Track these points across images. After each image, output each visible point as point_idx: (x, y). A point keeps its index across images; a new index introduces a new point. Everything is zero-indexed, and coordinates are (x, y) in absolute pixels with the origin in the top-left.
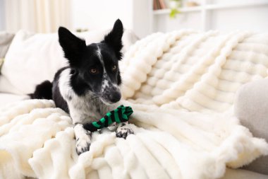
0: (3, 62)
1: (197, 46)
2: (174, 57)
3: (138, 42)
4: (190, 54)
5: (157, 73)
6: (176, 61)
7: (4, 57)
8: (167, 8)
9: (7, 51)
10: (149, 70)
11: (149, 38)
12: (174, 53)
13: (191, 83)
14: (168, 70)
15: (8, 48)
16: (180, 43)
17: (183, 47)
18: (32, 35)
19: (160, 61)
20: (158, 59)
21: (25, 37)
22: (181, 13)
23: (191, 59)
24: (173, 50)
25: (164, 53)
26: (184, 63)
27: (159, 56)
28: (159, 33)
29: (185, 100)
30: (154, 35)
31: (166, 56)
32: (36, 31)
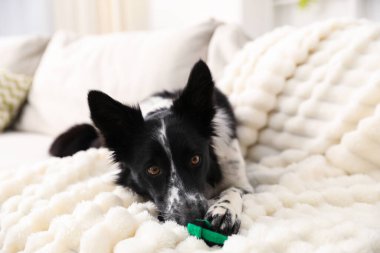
2: (316, 74)
3: (249, 46)
4: (349, 66)
5: (287, 104)
6: (320, 81)
7: (33, 74)
11: (268, 38)
12: (316, 66)
13: (352, 124)
14: (305, 97)
15: (39, 62)
16: (329, 46)
19: (292, 82)
20: (288, 79)
23: (352, 75)
24: (315, 57)
25: (299, 65)
26: (336, 82)
27: (289, 74)
28: (285, 29)
30: (278, 31)
31: (303, 69)
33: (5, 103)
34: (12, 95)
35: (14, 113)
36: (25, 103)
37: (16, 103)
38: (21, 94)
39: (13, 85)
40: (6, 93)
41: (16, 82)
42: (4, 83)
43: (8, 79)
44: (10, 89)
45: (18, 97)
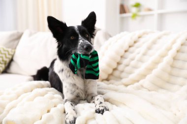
0: (15, 52)
1: (154, 43)
2: (137, 51)
3: (110, 39)
4: (149, 48)
5: (125, 62)
6: (138, 53)
7: (15, 48)
8: (129, 12)
9: (17, 45)
10: (119, 59)
11: (118, 36)
12: (137, 48)
13: (150, 70)
14: (133, 59)
15: (18, 43)
16: (142, 40)
17: (144, 43)
18: (36, 33)
19: (127, 53)
20: (126, 51)
21: (31, 35)
22: (139, 16)
23: (150, 52)
24: (136, 45)
25: (130, 47)
26: (144, 54)
27: (126, 49)
28: (125, 33)
29: (145, 82)
30: (122, 33)
31: (131, 49)
32: (39, 30)
33: (3, 61)
34: (6, 57)
35: (7, 65)
36: (12, 60)
37: (8, 60)
38: (10, 57)
39: (7, 53)
40: (4, 56)
41: (8, 51)
42: (3, 52)
43: (4, 50)
44: (5, 54)
45: (9, 58)
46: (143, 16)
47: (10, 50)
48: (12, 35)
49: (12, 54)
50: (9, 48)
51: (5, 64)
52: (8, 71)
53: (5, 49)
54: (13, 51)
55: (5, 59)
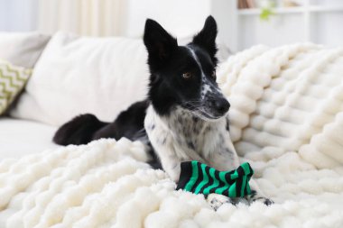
0: (30, 75)
1: (322, 70)
2: (288, 85)
6: (291, 91)
7: (33, 67)
8: (256, 6)
9: (37, 61)
12: (289, 79)
14: (280, 104)
17: (301, 70)
19: (269, 91)
20: (265, 88)
21: (66, 41)
22: (276, 14)
24: (286, 73)
25: (273, 78)
26: (304, 93)
27: (265, 85)
31: (277, 81)
33: (4, 91)
34: (12, 85)
35: (11, 101)
36: (23, 91)
37: (14, 91)
38: (20, 84)
39: (13, 75)
40: (7, 82)
41: (17, 73)
42: (5, 73)
43: (9, 70)
45: (17, 87)
46: (283, 15)
47: (21, 69)
48: (29, 40)
49: (26, 77)
50: (19, 65)
51: (8, 98)
52: (13, 113)
53: (11, 67)
54: (28, 71)
55: (9, 88)
